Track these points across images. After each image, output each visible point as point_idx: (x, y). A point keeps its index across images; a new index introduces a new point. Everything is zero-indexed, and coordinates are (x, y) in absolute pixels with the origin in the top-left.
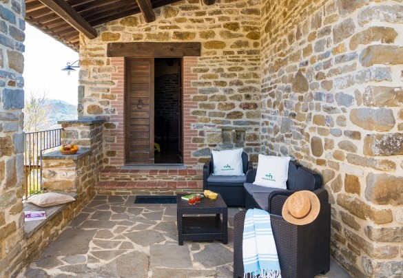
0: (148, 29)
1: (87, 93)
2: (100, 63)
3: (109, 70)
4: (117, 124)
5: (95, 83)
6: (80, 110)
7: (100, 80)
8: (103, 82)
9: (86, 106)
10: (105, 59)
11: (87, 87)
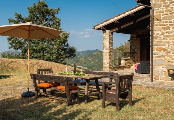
0: (145, 31)
1: (132, 46)
2: (135, 39)
3: (136, 41)
4: (138, 53)
5: (134, 44)
6: (131, 50)
7: (135, 43)
8: (135, 44)
9: (132, 49)
10: (136, 38)
11: (132, 45)
